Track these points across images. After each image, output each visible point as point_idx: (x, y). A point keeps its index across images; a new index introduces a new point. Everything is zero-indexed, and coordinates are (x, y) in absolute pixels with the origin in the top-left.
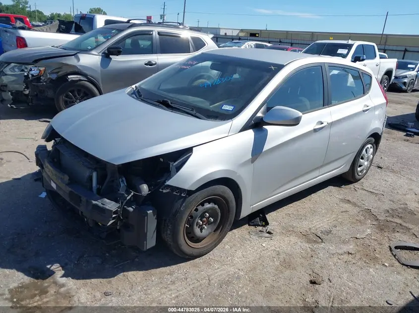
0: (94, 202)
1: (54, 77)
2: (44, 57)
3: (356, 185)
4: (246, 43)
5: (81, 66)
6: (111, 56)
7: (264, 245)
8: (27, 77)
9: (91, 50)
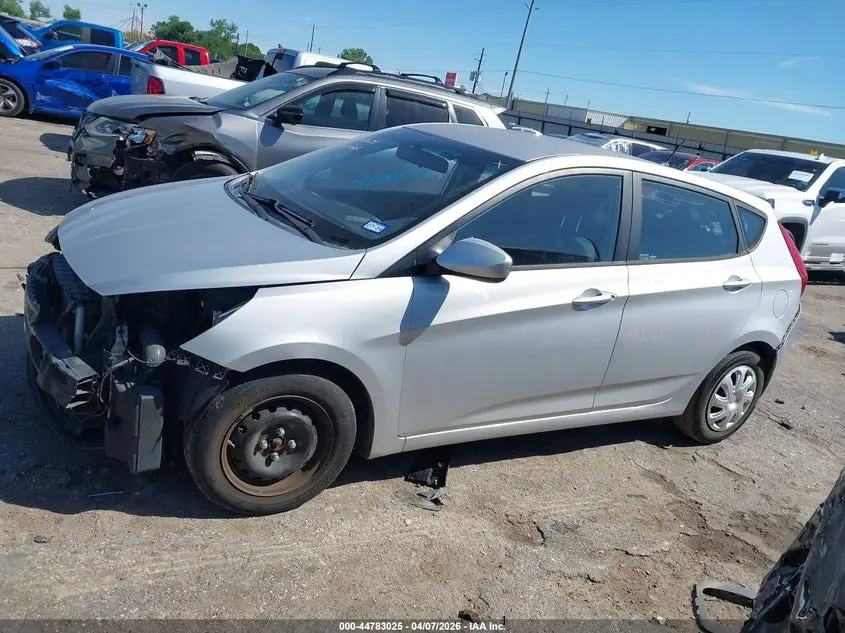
0: (55, 360)
1: (170, 149)
2: (158, 111)
3: (703, 450)
4: (612, 141)
5: (221, 135)
6: (283, 125)
7: (409, 522)
8: (121, 144)
9: (248, 108)
